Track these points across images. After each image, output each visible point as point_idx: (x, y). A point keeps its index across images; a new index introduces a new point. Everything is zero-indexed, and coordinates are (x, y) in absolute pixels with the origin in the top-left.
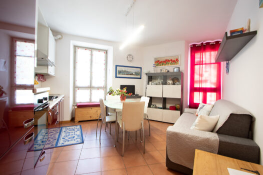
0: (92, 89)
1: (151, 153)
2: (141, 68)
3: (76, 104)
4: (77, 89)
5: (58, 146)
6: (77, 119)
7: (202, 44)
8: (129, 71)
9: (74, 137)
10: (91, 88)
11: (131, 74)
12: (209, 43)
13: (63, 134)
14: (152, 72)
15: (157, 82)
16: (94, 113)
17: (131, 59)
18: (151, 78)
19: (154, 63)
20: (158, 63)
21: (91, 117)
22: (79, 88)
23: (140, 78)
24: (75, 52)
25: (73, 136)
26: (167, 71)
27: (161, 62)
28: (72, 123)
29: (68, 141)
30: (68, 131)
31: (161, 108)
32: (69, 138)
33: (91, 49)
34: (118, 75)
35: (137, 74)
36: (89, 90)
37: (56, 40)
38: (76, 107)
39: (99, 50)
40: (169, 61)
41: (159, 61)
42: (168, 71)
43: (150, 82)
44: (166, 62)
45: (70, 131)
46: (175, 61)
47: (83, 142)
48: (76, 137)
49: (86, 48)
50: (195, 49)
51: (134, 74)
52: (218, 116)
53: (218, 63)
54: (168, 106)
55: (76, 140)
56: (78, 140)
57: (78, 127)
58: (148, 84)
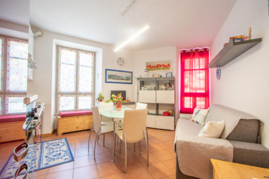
0: (78, 95)
1: (155, 165)
2: (132, 73)
3: (58, 114)
4: (59, 96)
5: (41, 167)
6: (60, 131)
7: (192, 50)
8: (119, 75)
9: (60, 154)
10: (76, 94)
11: (121, 79)
12: (198, 50)
13: (45, 152)
14: (143, 77)
15: (149, 87)
16: (81, 123)
17: (122, 63)
18: (143, 83)
19: (145, 68)
20: (150, 67)
21: (77, 127)
22: (63, 94)
23: (131, 83)
24: (58, 53)
25: (59, 152)
26: (159, 76)
27: (153, 67)
28: (55, 136)
29: (54, 159)
30: (50, 146)
31: (154, 115)
32: (54, 156)
33: (78, 50)
34: (108, 80)
35: (128, 79)
36: (75, 97)
37: (35, 37)
38: (59, 117)
39: (87, 52)
40: (160, 66)
41: (150, 66)
42: (161, 76)
43: (143, 88)
44: (158, 67)
45: (53, 147)
46: (167, 66)
47: (73, 160)
48: (63, 153)
49: (71, 49)
50: (185, 55)
51: (125, 78)
52: (223, 121)
53: (206, 69)
54: (161, 112)
55: (64, 158)
56: (66, 157)
57: (63, 140)
58: (141, 89)
